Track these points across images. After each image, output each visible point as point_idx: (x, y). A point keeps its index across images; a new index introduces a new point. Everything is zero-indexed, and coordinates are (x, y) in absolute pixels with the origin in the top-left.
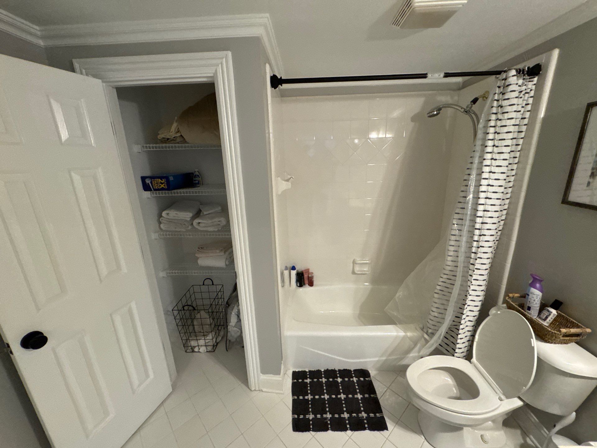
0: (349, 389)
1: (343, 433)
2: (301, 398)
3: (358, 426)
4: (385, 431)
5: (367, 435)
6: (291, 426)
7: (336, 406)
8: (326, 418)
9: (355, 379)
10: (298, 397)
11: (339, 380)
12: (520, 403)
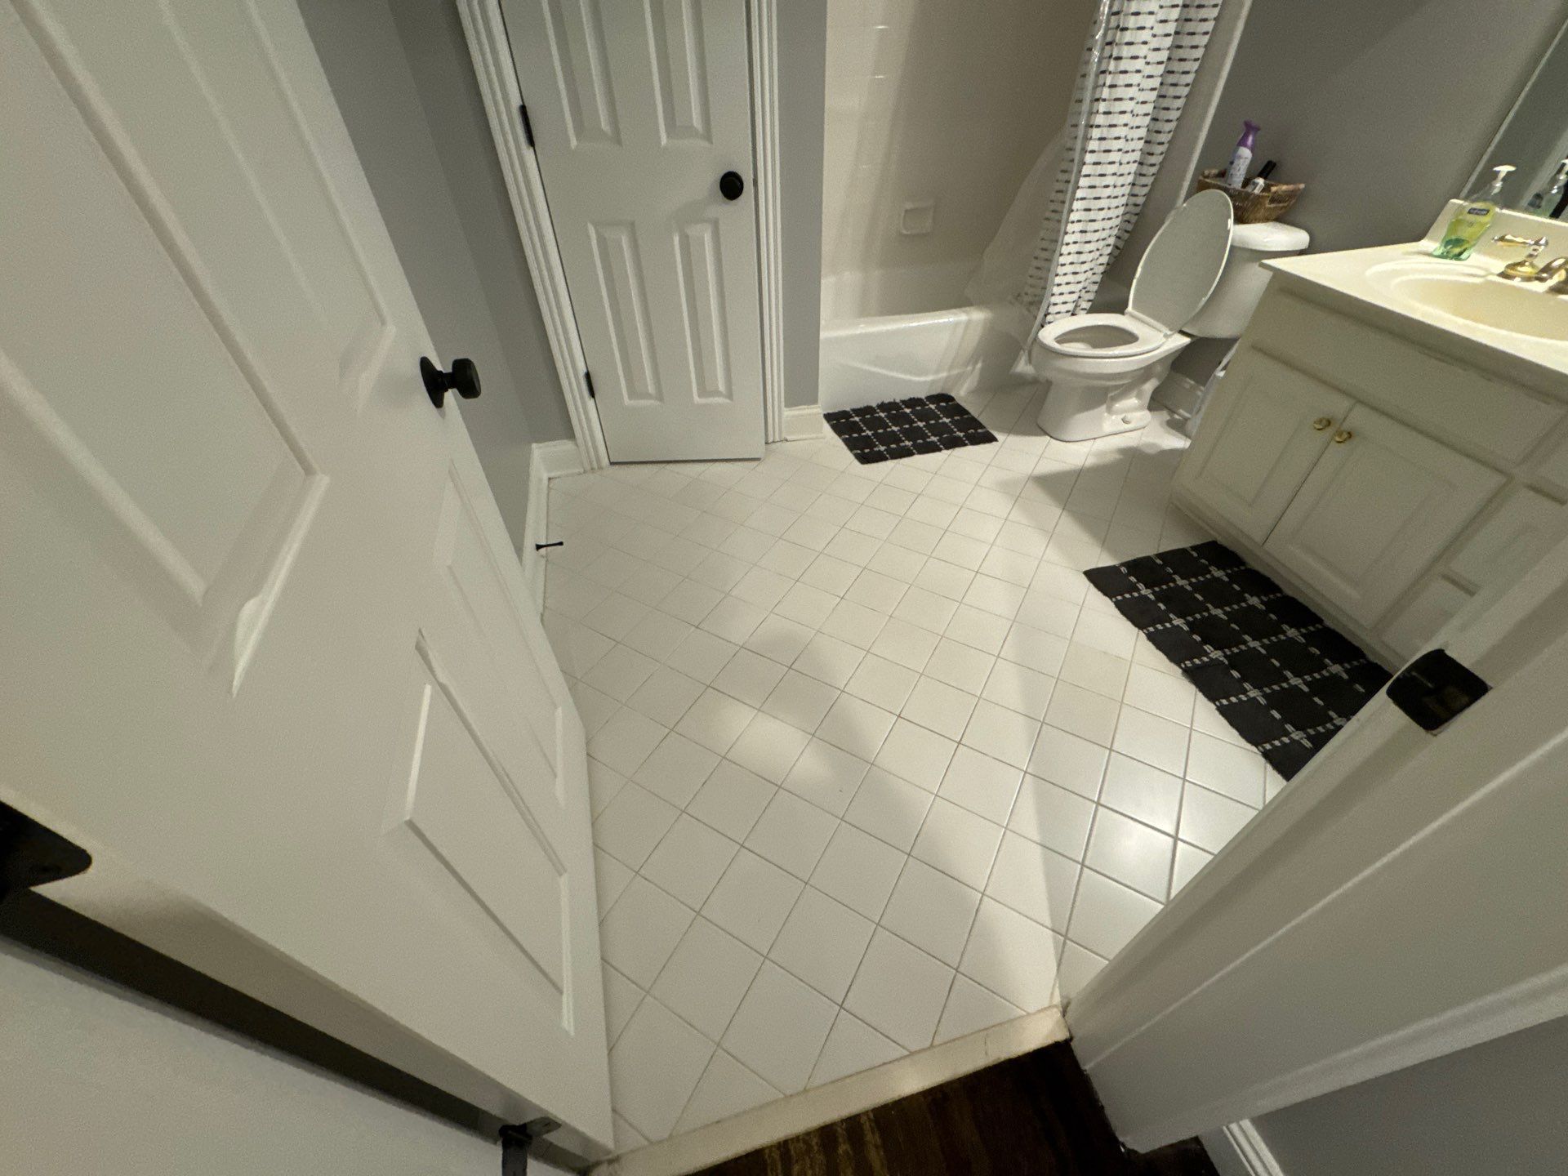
0: (925, 416)
1: (937, 454)
2: (855, 435)
3: (953, 443)
4: (994, 443)
5: (970, 450)
6: (856, 463)
7: (913, 434)
8: (906, 446)
9: (933, 407)
10: (850, 435)
11: (908, 411)
12: (1186, 340)
